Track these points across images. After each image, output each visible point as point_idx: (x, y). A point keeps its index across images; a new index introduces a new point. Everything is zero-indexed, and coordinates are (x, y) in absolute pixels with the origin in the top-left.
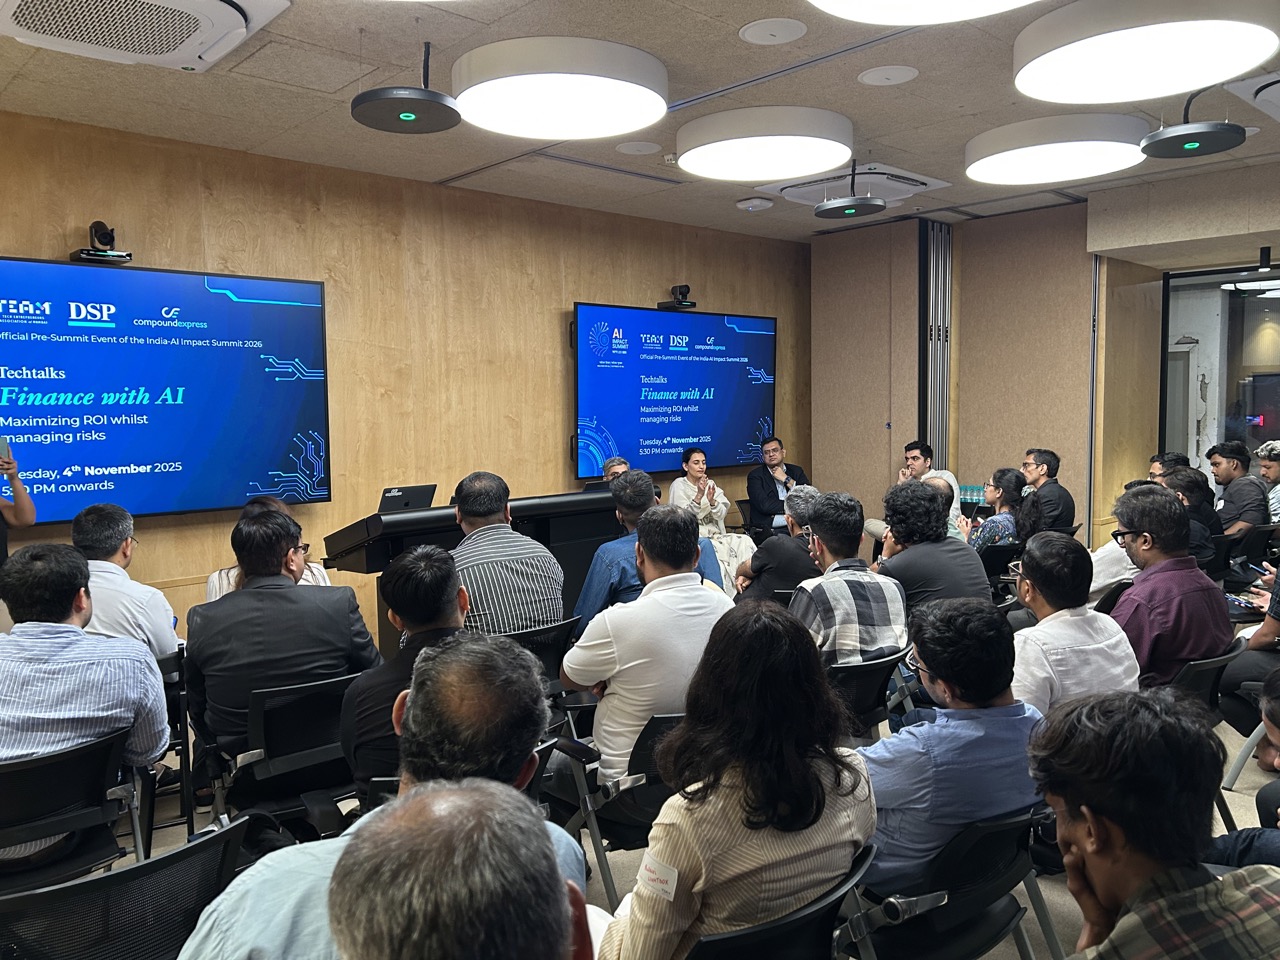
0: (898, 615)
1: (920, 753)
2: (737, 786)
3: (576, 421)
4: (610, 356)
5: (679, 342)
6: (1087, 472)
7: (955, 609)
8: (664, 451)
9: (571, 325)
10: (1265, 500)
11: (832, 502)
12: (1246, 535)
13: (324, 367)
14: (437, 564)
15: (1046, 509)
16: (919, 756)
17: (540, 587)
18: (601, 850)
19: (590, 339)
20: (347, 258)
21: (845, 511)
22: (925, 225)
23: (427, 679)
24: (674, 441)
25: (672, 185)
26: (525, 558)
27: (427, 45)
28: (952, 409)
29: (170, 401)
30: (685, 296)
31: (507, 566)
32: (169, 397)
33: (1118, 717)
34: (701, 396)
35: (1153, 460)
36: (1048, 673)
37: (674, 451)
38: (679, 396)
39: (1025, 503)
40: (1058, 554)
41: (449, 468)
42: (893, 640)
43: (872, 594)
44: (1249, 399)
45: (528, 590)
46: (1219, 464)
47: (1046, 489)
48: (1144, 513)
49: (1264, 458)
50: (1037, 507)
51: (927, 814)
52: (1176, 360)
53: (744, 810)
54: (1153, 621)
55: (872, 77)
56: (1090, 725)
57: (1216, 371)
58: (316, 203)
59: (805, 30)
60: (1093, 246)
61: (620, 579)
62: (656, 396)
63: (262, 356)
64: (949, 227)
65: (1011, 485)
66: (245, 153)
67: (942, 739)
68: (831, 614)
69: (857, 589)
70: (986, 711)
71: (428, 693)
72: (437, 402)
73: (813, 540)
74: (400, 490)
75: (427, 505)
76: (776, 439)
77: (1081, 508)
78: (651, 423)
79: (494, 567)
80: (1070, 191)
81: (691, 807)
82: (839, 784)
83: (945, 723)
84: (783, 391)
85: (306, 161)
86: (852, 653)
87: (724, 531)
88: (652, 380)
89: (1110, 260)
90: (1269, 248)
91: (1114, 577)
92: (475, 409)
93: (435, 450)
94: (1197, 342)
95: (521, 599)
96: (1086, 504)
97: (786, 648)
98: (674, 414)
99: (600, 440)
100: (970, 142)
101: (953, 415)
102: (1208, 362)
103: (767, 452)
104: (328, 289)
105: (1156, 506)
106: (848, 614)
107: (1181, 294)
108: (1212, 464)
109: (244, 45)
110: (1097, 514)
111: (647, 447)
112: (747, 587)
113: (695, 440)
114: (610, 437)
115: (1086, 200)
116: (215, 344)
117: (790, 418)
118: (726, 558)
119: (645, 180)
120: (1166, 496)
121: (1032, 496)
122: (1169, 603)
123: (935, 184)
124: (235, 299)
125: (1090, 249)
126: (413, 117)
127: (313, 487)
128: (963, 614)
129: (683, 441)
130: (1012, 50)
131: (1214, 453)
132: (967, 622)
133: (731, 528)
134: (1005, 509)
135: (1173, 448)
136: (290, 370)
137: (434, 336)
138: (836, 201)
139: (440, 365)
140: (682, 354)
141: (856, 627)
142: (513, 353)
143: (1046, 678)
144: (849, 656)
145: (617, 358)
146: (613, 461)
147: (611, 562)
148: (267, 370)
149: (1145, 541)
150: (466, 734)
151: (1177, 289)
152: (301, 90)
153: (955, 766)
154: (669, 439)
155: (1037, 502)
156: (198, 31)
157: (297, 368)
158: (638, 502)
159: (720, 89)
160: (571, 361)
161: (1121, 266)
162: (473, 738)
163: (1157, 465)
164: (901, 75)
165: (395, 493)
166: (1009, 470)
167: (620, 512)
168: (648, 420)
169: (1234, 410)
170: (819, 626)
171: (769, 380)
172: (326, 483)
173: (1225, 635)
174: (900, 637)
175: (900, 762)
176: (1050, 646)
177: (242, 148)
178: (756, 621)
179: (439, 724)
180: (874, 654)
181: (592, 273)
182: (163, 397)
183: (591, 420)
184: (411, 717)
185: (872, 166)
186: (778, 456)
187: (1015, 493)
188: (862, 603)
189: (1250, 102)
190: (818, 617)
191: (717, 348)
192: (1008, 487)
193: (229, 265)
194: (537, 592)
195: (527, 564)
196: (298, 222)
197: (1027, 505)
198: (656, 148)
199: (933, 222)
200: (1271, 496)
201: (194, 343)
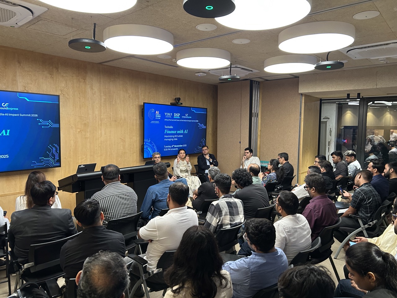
0: (241, 212)
1: (247, 268)
2: (189, 288)
3: (144, 140)
4: (155, 119)
5: (177, 115)
6: (297, 158)
7: (259, 223)
8: (172, 149)
9: (142, 109)
10: (347, 169)
11: (222, 177)
12: (342, 179)
13: (59, 123)
14: (93, 206)
15: (285, 171)
16: (246, 269)
17: (130, 203)
18: (147, 292)
19: (148, 114)
20: (68, 87)
21: (226, 180)
22: (252, 82)
23: (87, 271)
24: (175, 146)
25: (175, 67)
26: (125, 193)
27: (95, 24)
28: (259, 138)
29: (4, 134)
30: (179, 101)
31: (118, 196)
32: (4, 133)
33: (304, 277)
34: (184, 132)
35: (316, 157)
36: (285, 235)
37: (175, 149)
38: (177, 132)
39: (279, 169)
40: (290, 199)
41: (101, 155)
42: (240, 220)
43: (233, 205)
44: (343, 134)
45: (126, 204)
46: (335, 157)
47: (285, 165)
48: (313, 181)
49: (346, 156)
50: (283, 170)
51: (248, 287)
52: (323, 123)
53: (192, 296)
54: (315, 214)
55: (236, 42)
56: (296, 279)
57: (334, 127)
58: (57, 69)
59: (216, 27)
60: (301, 91)
61: (155, 198)
62: (169, 132)
63: (38, 119)
64: (259, 83)
65: (276, 164)
66: (33, 52)
67: (253, 263)
68: (221, 213)
69: (229, 204)
70: (267, 254)
71: (87, 276)
72: (97, 134)
73: (216, 188)
74: (84, 165)
75: (93, 171)
76: (206, 146)
77: (296, 169)
78: (168, 141)
79: (114, 197)
80: (294, 74)
81: (174, 295)
82: (221, 284)
83: (254, 257)
84: (209, 130)
85: (54, 55)
86: (227, 225)
87: (190, 176)
88: (168, 127)
89: (305, 95)
90: (349, 94)
91: (305, 195)
92: (110, 136)
93: (96, 150)
94: (329, 119)
95: (123, 207)
96: (297, 168)
97: (206, 243)
98: (175, 138)
99: (151, 146)
100: (266, 60)
101: (259, 139)
102: (332, 125)
103: (203, 150)
104: (61, 97)
105: (317, 179)
106: (226, 212)
107: (325, 104)
108: (332, 157)
109: (32, 20)
110: (300, 170)
111: (166, 148)
112: (196, 198)
113: (182, 146)
114: (154, 145)
115: (299, 77)
116: (21, 115)
117: (211, 139)
118: (191, 184)
119: (167, 66)
120: (319, 176)
121: (281, 167)
122: (320, 209)
123: (255, 71)
124: (28, 100)
125: (299, 92)
126: (90, 48)
127: (55, 163)
128: (261, 225)
129: (178, 146)
130: (278, 37)
131: (333, 154)
132: (262, 228)
133: (192, 174)
134: (274, 172)
135: (322, 154)
136: (47, 124)
137: (97, 112)
138: (225, 76)
139: (99, 122)
140: (178, 119)
141: (229, 216)
142: (123, 118)
143: (284, 237)
144: (226, 225)
145: (157, 120)
146: (155, 153)
147: (153, 192)
148: (39, 124)
149: (313, 190)
150: (100, 291)
151: (324, 103)
152: (51, 34)
153: (257, 272)
154: (173, 145)
155: (283, 169)
156: (16, 16)
157: (50, 124)
158: (162, 173)
159: (190, 42)
160: (142, 121)
161: (308, 97)
162: (102, 293)
163: (317, 158)
164: (245, 41)
165: (82, 166)
166: (274, 160)
167: (156, 176)
168: (167, 140)
169: (339, 136)
170: (217, 216)
171: (204, 127)
172: (59, 161)
173: (335, 218)
174: (242, 219)
175: (241, 270)
176: (286, 227)
177: (32, 50)
178: (197, 234)
179: (91, 287)
180: (234, 225)
181: (149, 93)
182: (2, 133)
183: (148, 140)
184: (81, 285)
185: (236, 65)
186: (207, 151)
187: (277, 166)
188: (230, 209)
189: (346, 54)
190: (217, 214)
191: (189, 117)
192: (275, 165)
193: (26, 89)
194: (129, 204)
195: (125, 195)
196: (51, 75)
197: (280, 170)
198: (170, 57)
199: (254, 81)
200: (348, 167)
201: (13, 115)
